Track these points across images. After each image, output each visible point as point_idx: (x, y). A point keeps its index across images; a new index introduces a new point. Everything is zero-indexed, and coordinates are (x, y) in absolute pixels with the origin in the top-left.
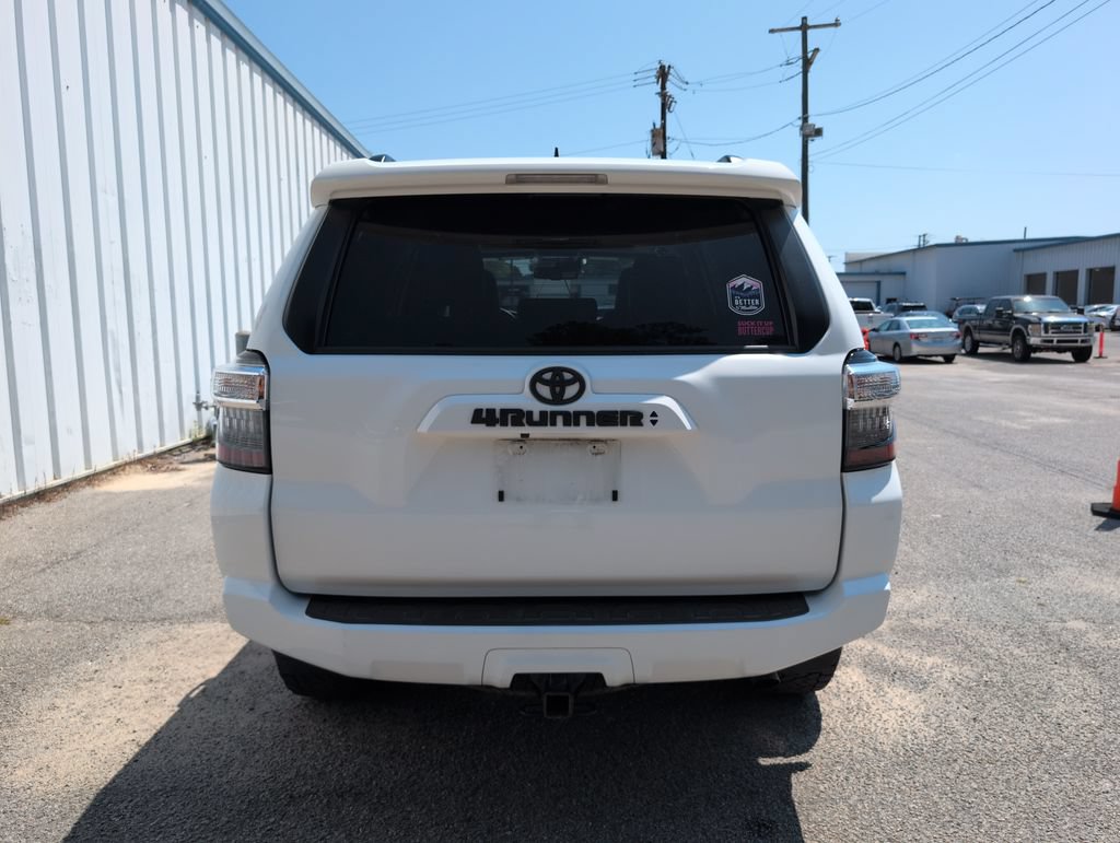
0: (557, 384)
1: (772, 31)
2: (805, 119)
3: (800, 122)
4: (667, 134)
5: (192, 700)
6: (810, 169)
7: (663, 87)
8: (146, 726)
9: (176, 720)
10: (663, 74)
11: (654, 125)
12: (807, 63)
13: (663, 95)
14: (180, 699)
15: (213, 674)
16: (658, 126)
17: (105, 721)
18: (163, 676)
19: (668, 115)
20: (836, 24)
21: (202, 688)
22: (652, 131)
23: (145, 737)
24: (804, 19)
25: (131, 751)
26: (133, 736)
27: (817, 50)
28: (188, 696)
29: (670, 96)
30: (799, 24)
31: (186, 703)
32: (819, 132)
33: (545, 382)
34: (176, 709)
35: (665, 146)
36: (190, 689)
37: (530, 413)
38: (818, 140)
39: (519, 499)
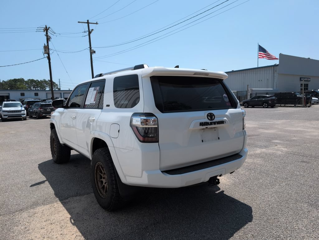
0: (211, 116)
1: (79, 22)
2: (90, 48)
3: (89, 49)
4: (49, 48)
6: (93, 62)
7: (47, 33)
10: (46, 29)
11: (45, 44)
12: (90, 33)
13: (47, 35)
16: (46, 45)
19: (49, 42)
20: (97, 23)
22: (44, 46)
24: (88, 20)
27: (93, 30)
29: (49, 36)
30: (87, 22)
32: (94, 52)
33: (209, 116)
35: (49, 51)
37: (208, 123)
38: (94, 54)
39: (205, 141)
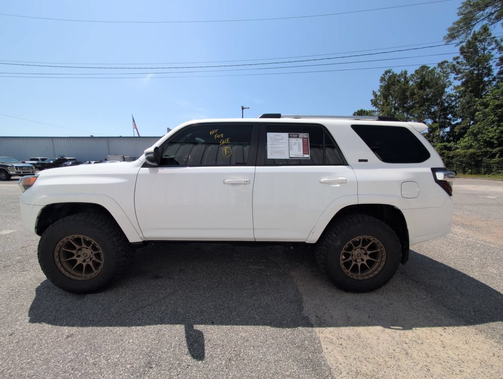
5: (402, 326)
8: (433, 333)
9: (419, 325)
14: (407, 332)
15: (379, 328)
17: (450, 352)
18: (398, 350)
21: (391, 327)
23: (439, 330)
25: (450, 329)
26: (444, 334)
28: (402, 330)
31: (407, 326)
34: (414, 329)
36: (397, 331)
